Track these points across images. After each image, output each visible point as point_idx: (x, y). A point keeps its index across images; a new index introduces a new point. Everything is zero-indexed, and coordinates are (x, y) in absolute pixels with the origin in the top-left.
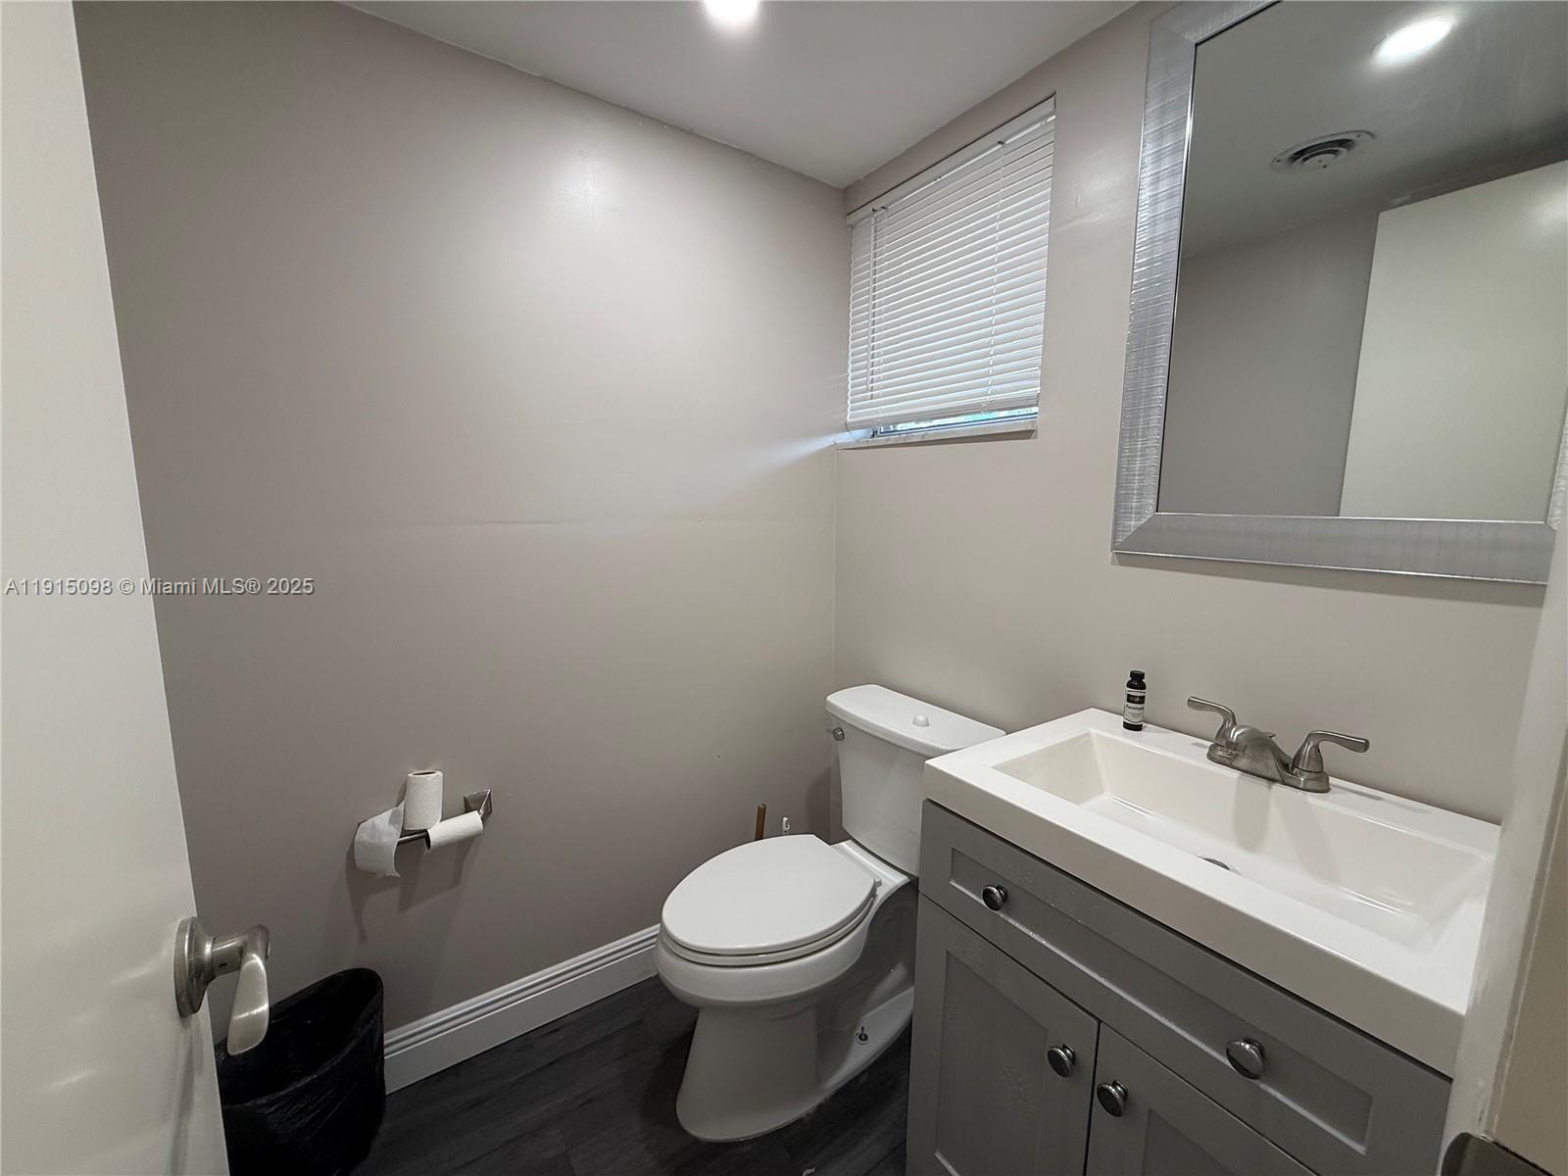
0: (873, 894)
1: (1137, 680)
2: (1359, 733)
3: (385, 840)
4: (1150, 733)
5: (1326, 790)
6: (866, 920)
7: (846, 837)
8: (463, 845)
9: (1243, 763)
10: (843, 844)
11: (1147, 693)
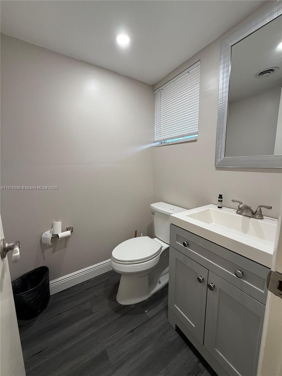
0: (161, 249)
1: (221, 196)
2: (270, 205)
3: (48, 236)
4: (223, 209)
5: (263, 219)
6: (159, 254)
7: (156, 237)
8: (67, 238)
9: (244, 214)
10: (155, 239)
11: (223, 199)
